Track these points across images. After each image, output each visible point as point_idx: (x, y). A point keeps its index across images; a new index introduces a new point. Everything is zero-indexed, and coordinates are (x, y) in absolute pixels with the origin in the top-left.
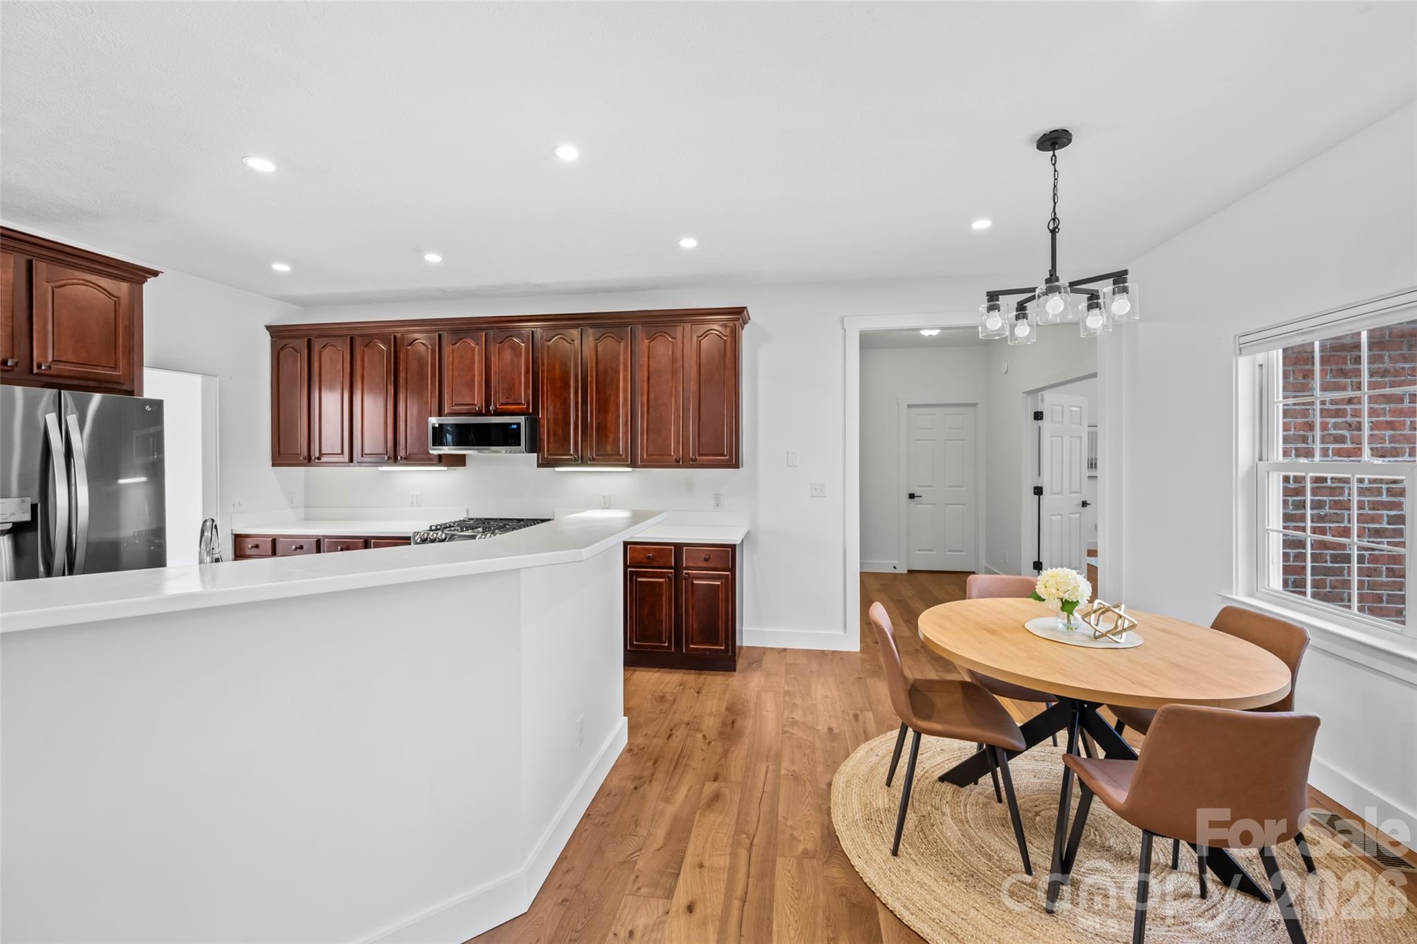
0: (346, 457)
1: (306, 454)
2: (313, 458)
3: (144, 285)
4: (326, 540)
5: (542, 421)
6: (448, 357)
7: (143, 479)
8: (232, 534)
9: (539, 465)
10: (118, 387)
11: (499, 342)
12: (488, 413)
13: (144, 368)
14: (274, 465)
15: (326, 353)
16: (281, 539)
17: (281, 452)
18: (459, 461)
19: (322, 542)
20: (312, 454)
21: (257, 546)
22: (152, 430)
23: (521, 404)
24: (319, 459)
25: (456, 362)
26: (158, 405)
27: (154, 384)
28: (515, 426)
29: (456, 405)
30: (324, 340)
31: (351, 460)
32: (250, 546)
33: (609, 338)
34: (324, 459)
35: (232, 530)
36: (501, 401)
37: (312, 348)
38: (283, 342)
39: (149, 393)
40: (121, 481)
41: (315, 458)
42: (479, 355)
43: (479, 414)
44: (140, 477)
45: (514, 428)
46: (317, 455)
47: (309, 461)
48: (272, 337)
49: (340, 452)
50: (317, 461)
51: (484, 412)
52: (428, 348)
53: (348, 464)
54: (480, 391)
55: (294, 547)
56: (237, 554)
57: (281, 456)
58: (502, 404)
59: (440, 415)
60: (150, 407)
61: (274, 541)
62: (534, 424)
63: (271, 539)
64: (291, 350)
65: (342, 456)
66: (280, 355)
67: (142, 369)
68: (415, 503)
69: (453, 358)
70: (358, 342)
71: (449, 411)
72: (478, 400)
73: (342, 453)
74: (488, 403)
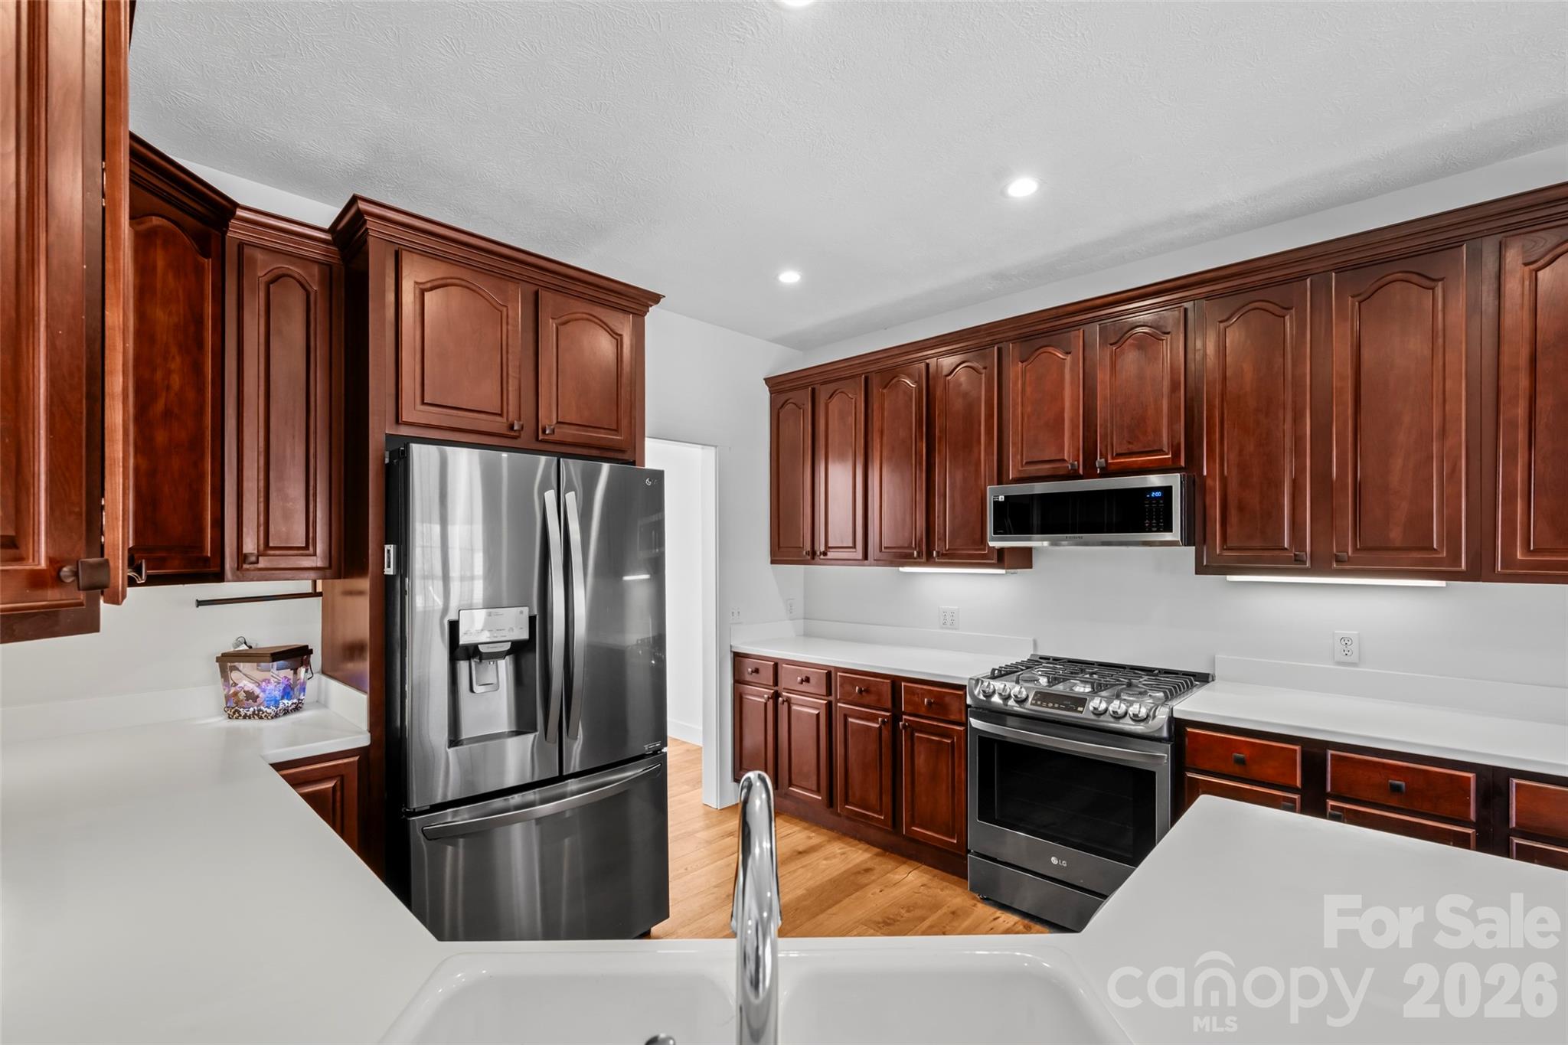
0: (859, 554)
1: (809, 549)
2: (818, 553)
3: (646, 318)
4: (839, 674)
5: (1209, 482)
6: (1015, 384)
7: (646, 577)
8: (731, 651)
9: (1200, 569)
10: (619, 456)
11: (1112, 342)
12: (1090, 473)
13: (646, 439)
14: (773, 562)
15: (835, 405)
16: (784, 665)
17: (781, 545)
18: (1024, 559)
19: (833, 675)
20: (816, 547)
21: (757, 671)
22: (654, 518)
23: (1160, 451)
24: (825, 554)
25: (1028, 390)
26: (658, 476)
27: (655, 454)
28: (1158, 494)
29: (1027, 463)
30: (832, 387)
31: (866, 557)
32: (750, 670)
33: (1398, 285)
34: (831, 555)
35: (731, 646)
36: (1118, 449)
37: (817, 400)
38: (783, 397)
39: (650, 464)
40: (626, 578)
41: (821, 553)
42: (1072, 370)
43: (1073, 475)
44: (644, 574)
45: (1156, 498)
46: (822, 549)
47: (812, 556)
48: (771, 393)
49: (851, 545)
50: (822, 557)
51: (1081, 472)
52: (981, 374)
53: (861, 562)
54: (1073, 434)
55: (799, 679)
56: (736, 678)
57: (782, 550)
58: (1119, 455)
59: (1000, 482)
60: (650, 480)
61: (776, 666)
62: (1194, 488)
63: (773, 663)
64: (794, 406)
65: (854, 550)
66: (781, 415)
67: (644, 441)
68: (949, 622)
69: (1024, 384)
70: (875, 381)
71: (1017, 475)
72: (1069, 452)
73: (854, 547)
74: (1089, 455)
